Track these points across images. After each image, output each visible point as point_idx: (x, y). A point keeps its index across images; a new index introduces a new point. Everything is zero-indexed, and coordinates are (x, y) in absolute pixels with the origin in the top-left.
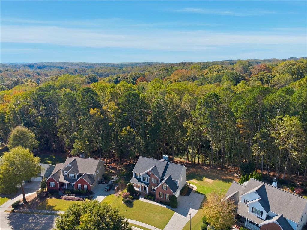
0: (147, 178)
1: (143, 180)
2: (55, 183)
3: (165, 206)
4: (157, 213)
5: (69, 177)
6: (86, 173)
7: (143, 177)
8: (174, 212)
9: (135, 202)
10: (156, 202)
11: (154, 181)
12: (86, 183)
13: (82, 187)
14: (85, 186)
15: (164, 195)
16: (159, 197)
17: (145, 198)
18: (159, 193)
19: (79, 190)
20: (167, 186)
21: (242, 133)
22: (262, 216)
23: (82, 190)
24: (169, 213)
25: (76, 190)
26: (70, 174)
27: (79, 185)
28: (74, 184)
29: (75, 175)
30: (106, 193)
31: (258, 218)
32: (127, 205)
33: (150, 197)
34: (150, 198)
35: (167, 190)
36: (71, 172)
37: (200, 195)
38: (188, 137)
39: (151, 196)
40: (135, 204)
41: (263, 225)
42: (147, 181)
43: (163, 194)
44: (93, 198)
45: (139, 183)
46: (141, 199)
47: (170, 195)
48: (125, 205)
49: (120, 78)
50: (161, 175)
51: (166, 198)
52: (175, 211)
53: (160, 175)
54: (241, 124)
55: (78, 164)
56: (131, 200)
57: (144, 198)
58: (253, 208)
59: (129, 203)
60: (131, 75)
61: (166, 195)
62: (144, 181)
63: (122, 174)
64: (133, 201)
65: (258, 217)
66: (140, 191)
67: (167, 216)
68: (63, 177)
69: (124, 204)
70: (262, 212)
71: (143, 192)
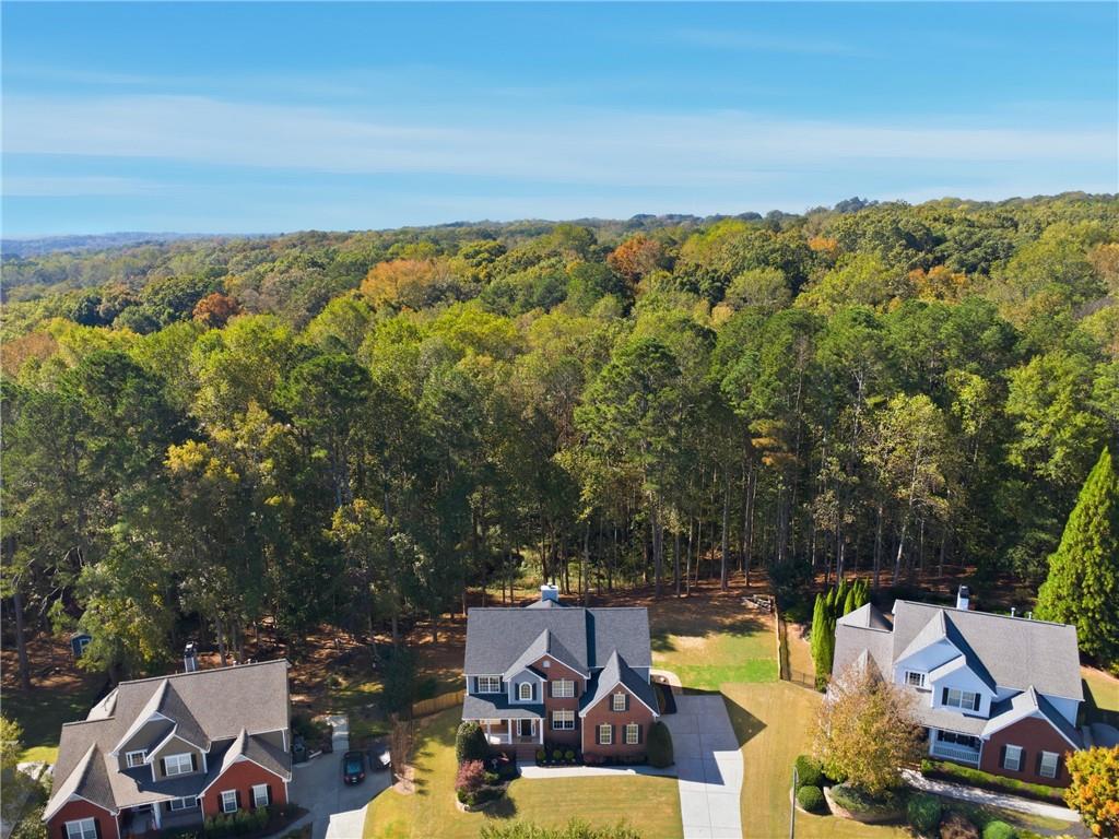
0: (534, 686)
1: (517, 698)
2: (97, 822)
3: (631, 772)
4: (621, 806)
5: (164, 773)
6: (249, 734)
7: (517, 686)
8: (673, 780)
9: (513, 789)
10: (589, 765)
11: (563, 689)
12: (262, 776)
13: (246, 799)
14: (260, 791)
15: (619, 731)
16: (598, 742)
17: (540, 764)
18: (598, 728)
19: (230, 818)
20: (628, 697)
21: (772, 465)
22: (977, 708)
23: (247, 814)
24: (662, 791)
25: (214, 820)
26: (166, 758)
27: (229, 796)
28: (202, 795)
29: (194, 758)
30: (356, 793)
31: (968, 718)
32: (489, 812)
33: (557, 754)
34: (559, 760)
35: (627, 708)
36: (173, 748)
37: (707, 699)
38: (585, 504)
39: (562, 750)
40: (517, 798)
41: (994, 736)
42: (534, 698)
43: (614, 728)
44: (315, 829)
45: (503, 711)
46: (529, 772)
47: (641, 728)
48: (481, 813)
49: (104, 300)
50: (583, 661)
51: (624, 742)
52: (676, 778)
53: (580, 661)
54: (768, 435)
55: (188, 703)
56: (493, 788)
57: (539, 766)
58: (946, 691)
59: (490, 802)
60: (161, 288)
61: (625, 727)
62: (522, 700)
63: (347, 699)
64: (501, 787)
65: (965, 715)
66: (510, 742)
67: (660, 803)
68: (131, 783)
69: (471, 811)
70: (978, 697)
71: (519, 742)
